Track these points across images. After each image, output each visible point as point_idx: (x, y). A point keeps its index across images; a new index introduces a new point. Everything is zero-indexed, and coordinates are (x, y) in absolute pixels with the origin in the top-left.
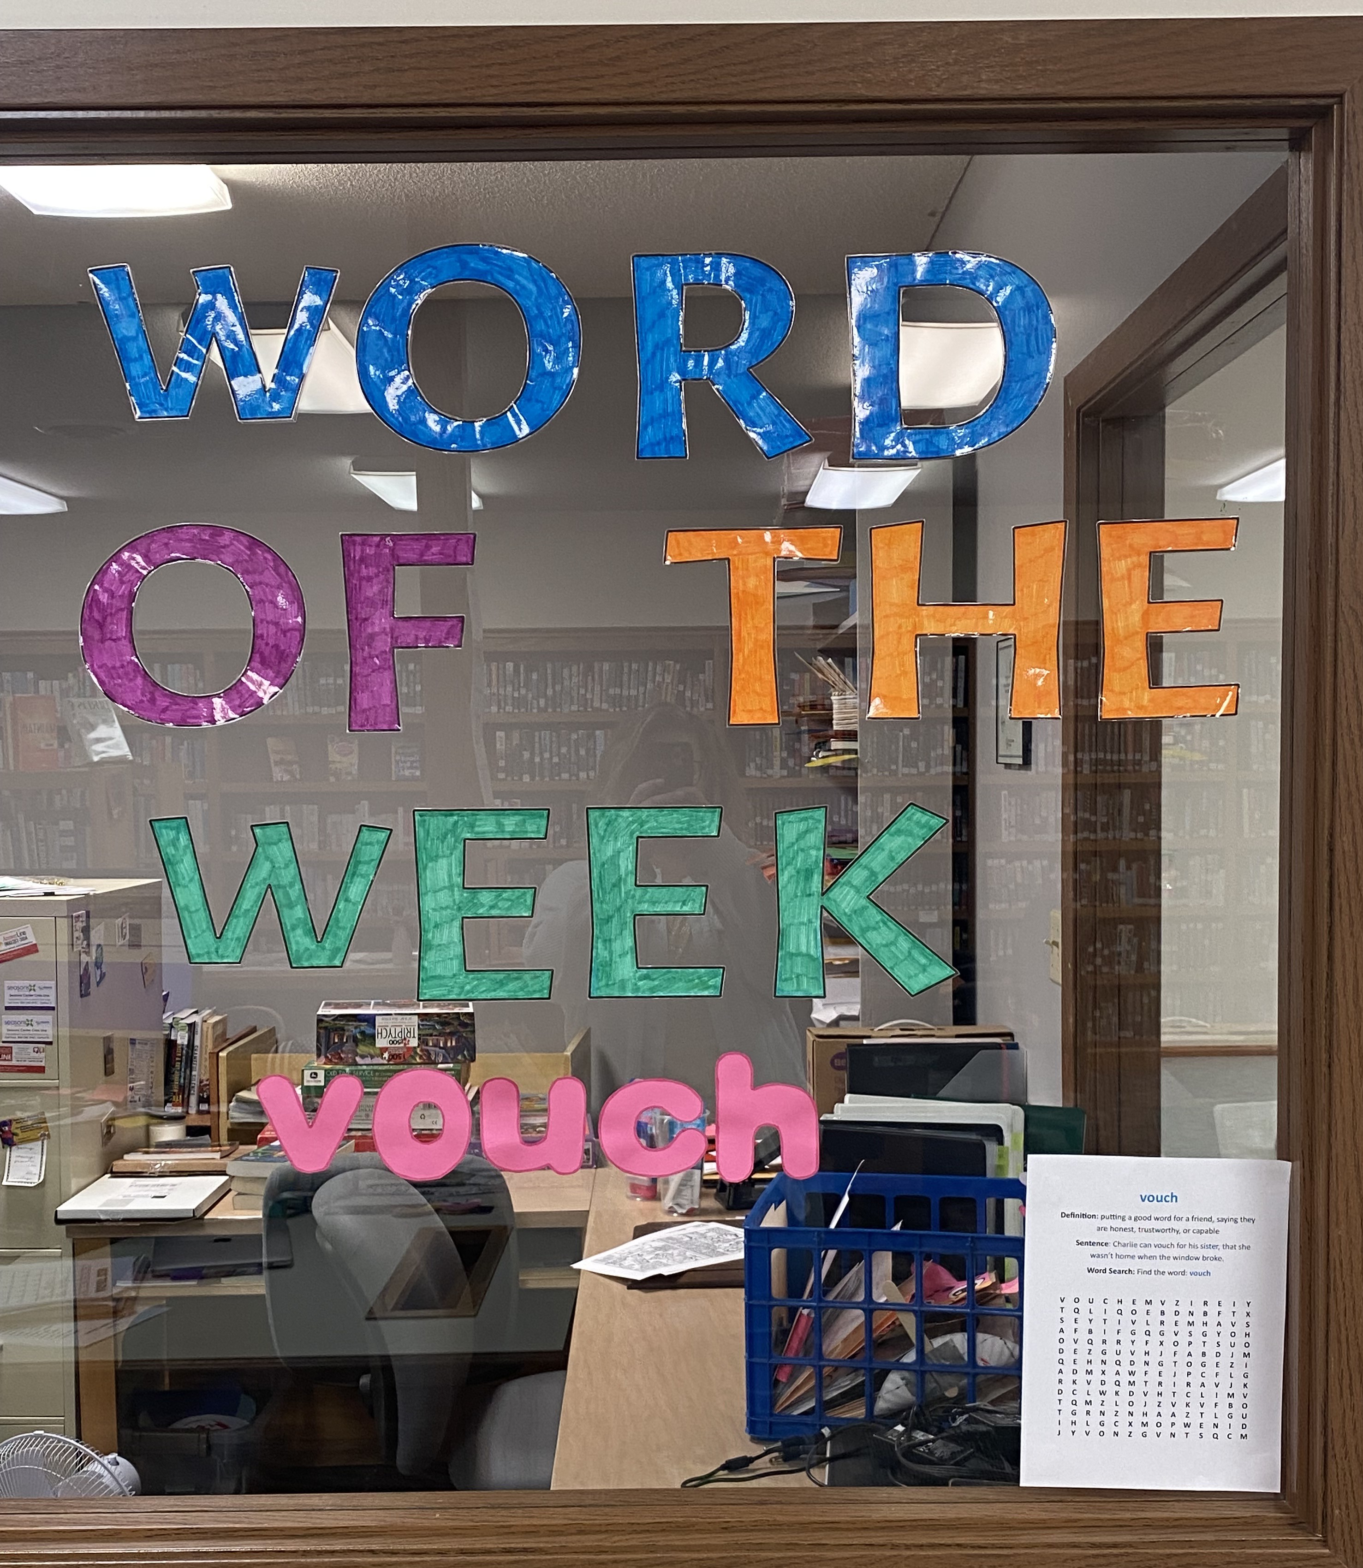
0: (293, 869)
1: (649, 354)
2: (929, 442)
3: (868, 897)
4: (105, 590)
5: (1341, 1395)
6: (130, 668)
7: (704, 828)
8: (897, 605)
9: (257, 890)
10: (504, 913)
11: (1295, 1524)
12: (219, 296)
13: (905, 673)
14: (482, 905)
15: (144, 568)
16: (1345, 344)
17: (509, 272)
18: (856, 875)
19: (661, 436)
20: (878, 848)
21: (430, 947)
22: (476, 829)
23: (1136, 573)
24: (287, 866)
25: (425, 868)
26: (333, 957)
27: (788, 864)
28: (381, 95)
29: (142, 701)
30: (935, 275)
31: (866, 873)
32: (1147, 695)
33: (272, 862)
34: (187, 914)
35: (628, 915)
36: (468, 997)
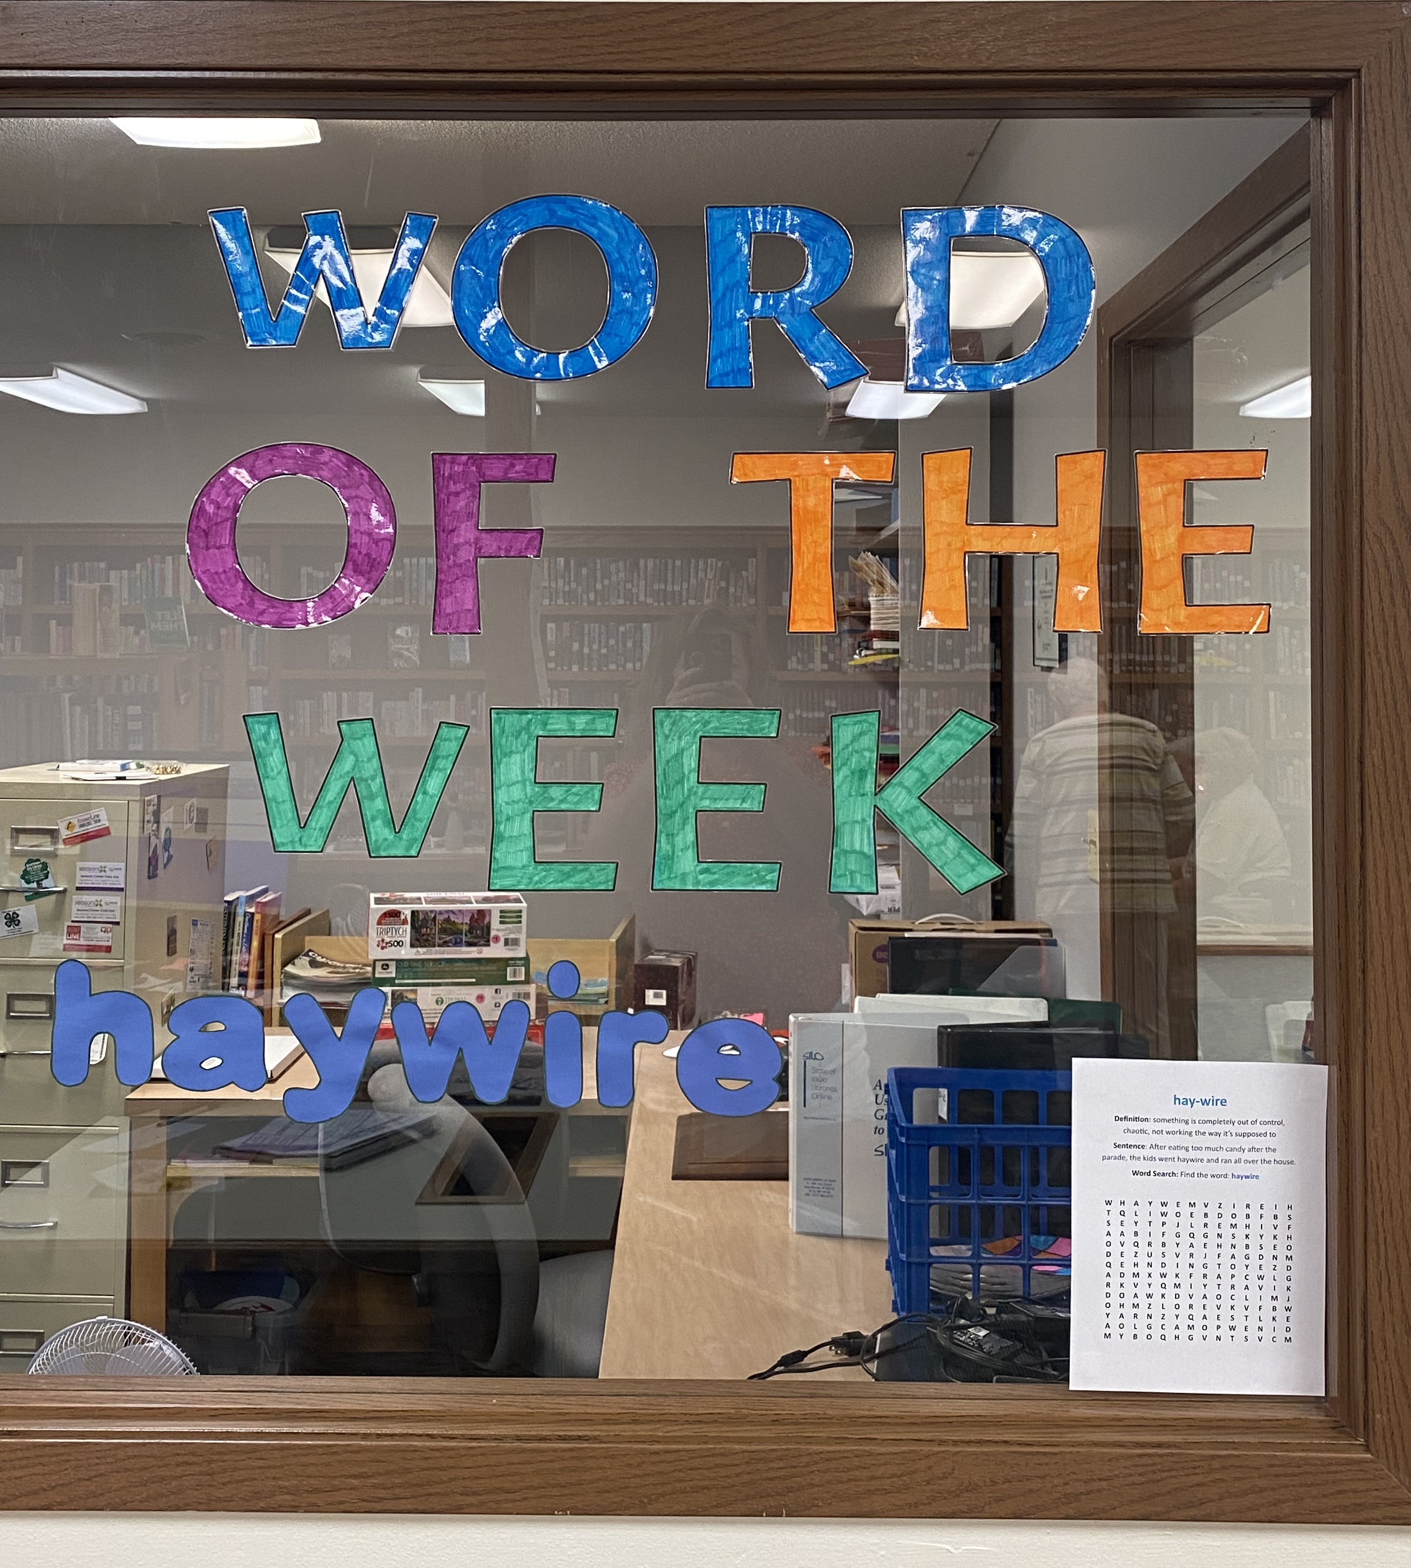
0: (375, 762)
1: (720, 295)
2: (977, 377)
3: (920, 798)
4: (212, 502)
5: (1380, 1298)
6: (231, 574)
7: (763, 729)
8: (948, 525)
9: (340, 782)
10: (572, 807)
11: (1337, 1428)
12: (327, 237)
13: (954, 587)
14: (552, 800)
15: (248, 482)
16: (1365, 292)
17: (593, 220)
18: (908, 776)
19: (729, 369)
20: (928, 752)
21: (502, 838)
22: (549, 727)
23: (1172, 499)
24: (369, 760)
25: (499, 763)
26: (408, 849)
27: (842, 765)
28: (481, 62)
29: (241, 604)
30: (984, 227)
31: (916, 775)
32: (1183, 613)
33: (356, 755)
34: (274, 805)
35: (691, 810)
36: (536, 887)
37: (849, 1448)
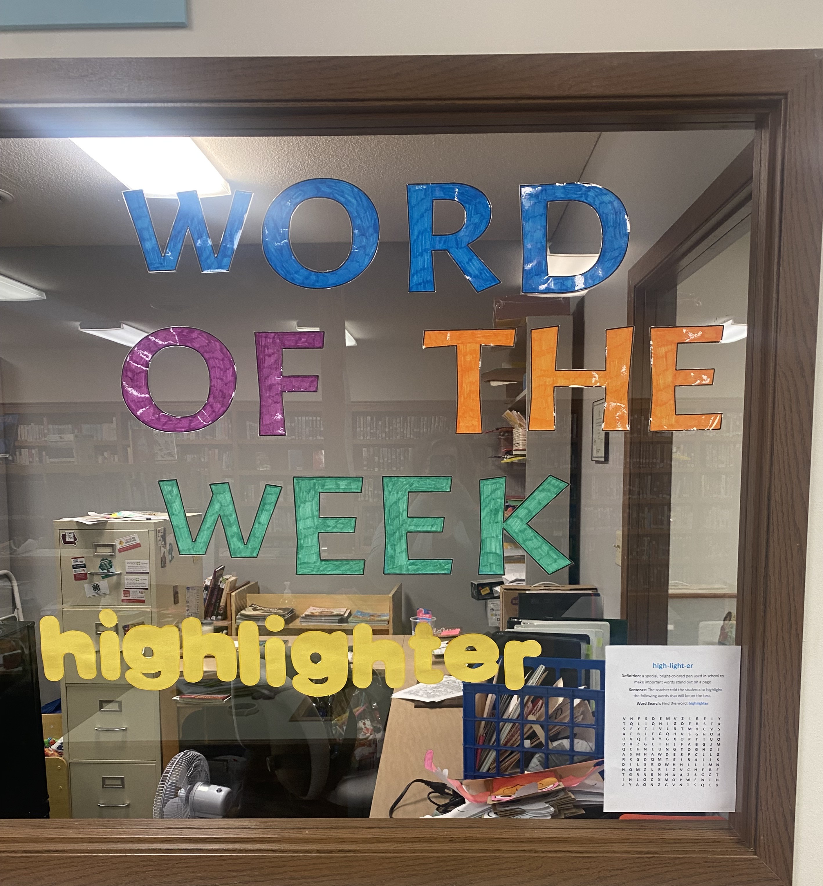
0: (231, 507)
1: (415, 237)
2: (562, 284)
3: (527, 524)
5: (766, 779)
7: (443, 487)
8: (544, 371)
9: (213, 518)
10: (339, 530)
11: (739, 842)
13: (548, 407)
14: (329, 526)
17: (342, 193)
18: (522, 512)
19: (421, 280)
20: (533, 498)
21: (302, 547)
22: (326, 487)
23: (669, 355)
24: (228, 505)
25: (300, 506)
26: (252, 552)
27: (486, 506)
29: (153, 419)
30: (566, 195)
31: (526, 511)
32: (674, 419)
33: (221, 503)
34: (177, 529)
35: (404, 532)
36: (322, 573)
37: (488, 855)
